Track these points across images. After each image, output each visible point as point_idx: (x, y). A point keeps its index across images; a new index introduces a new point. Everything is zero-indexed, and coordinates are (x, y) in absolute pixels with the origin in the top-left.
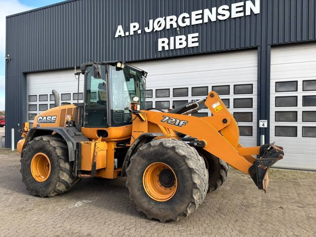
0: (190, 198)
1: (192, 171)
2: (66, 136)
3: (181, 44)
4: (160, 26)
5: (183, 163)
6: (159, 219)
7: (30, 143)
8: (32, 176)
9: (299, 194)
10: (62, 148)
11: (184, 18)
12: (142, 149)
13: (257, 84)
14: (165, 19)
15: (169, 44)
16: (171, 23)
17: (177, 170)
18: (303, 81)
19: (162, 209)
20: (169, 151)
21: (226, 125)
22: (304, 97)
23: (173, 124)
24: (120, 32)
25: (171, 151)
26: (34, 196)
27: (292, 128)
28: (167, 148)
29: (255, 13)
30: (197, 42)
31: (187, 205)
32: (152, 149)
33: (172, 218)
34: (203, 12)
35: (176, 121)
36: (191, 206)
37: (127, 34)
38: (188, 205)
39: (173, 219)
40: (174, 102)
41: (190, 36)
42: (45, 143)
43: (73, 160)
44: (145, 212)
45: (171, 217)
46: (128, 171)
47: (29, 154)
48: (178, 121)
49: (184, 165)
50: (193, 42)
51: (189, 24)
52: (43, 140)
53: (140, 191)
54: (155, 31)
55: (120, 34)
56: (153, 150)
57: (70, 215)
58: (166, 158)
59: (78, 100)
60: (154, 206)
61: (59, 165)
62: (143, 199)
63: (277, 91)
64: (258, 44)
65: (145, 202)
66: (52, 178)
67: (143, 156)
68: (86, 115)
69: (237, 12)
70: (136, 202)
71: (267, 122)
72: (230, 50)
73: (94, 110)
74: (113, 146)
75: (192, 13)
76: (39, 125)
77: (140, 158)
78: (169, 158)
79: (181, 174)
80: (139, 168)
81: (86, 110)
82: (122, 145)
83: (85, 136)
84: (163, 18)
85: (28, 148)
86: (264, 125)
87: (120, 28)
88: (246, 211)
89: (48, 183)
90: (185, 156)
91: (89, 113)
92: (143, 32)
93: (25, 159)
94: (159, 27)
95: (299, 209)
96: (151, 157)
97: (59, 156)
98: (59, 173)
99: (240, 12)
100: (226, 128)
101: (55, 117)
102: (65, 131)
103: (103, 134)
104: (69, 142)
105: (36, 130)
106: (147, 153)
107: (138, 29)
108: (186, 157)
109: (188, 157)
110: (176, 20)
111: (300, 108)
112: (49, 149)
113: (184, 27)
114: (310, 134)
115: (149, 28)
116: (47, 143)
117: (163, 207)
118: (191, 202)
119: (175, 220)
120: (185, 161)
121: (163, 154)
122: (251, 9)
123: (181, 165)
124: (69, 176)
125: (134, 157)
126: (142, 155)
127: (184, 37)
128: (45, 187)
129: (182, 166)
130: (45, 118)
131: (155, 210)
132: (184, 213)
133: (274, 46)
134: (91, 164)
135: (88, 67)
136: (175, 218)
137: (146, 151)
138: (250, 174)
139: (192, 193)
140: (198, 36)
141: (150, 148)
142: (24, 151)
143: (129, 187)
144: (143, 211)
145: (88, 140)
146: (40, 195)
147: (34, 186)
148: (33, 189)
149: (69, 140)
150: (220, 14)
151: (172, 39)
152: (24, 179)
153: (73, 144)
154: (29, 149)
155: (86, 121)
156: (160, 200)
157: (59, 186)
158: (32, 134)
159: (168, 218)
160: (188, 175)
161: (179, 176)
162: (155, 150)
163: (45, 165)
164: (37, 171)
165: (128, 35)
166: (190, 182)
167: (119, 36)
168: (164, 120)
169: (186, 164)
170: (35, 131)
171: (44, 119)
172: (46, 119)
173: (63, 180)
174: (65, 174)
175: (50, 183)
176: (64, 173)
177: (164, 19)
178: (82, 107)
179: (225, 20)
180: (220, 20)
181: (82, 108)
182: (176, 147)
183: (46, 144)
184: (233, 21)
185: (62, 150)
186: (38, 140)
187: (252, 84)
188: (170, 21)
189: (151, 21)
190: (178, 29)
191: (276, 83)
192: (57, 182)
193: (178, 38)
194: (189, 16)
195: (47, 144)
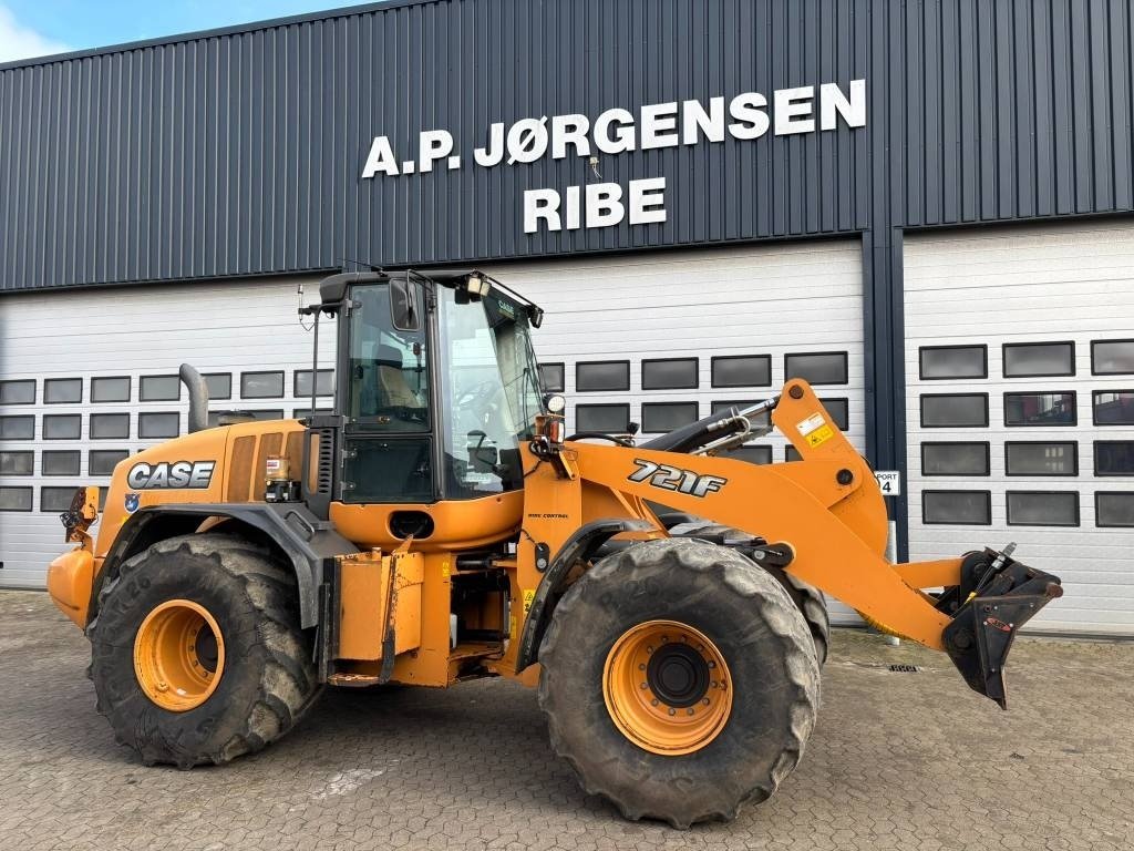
0: (782, 737)
1: (785, 647)
2: (283, 534)
3: (604, 212)
4: (530, 147)
5: (755, 622)
6: (671, 816)
7: (132, 563)
8: (139, 687)
9: (1043, 712)
10: (269, 581)
11: (615, 124)
12: (598, 577)
13: (862, 351)
14: (548, 125)
15: (562, 210)
16: (571, 137)
17: (732, 644)
18: (1005, 346)
19: (682, 782)
20: (701, 581)
21: (847, 490)
22: (1009, 397)
23: (673, 487)
24: (380, 159)
25: (707, 581)
26: (148, 766)
27: (973, 496)
28: (695, 571)
29: (851, 125)
30: (660, 207)
31: (772, 762)
32: (638, 577)
33: (717, 810)
34: (680, 108)
35: (683, 477)
36: (784, 765)
37: (409, 167)
38: (777, 761)
39: (722, 812)
40: (580, 410)
41: (637, 187)
42: (199, 563)
43: (315, 622)
44: (614, 797)
45: (715, 807)
46: (546, 654)
47: (127, 608)
48: (691, 479)
49: (758, 627)
50: (646, 208)
51: (631, 147)
52: (190, 553)
53: (596, 724)
54: (511, 162)
55: (380, 167)
56: (640, 578)
57: (340, 825)
58: (692, 606)
59: (314, 396)
60: (650, 772)
61: (261, 643)
62: (606, 752)
63: (924, 375)
64: (862, 223)
65: (616, 759)
66: (233, 693)
67: (605, 600)
68: (349, 461)
69: (793, 118)
70: (578, 763)
71: (897, 477)
72: (787, 236)
73: (383, 440)
74: (446, 568)
75: (644, 109)
76: (138, 496)
77: (593, 608)
78: (700, 604)
79: (747, 659)
80: (591, 641)
81: (349, 441)
82: (477, 565)
83: (341, 535)
84: (539, 119)
85: (125, 583)
86: (889, 489)
87: (381, 145)
88: (920, 774)
89: (210, 714)
90: (762, 597)
91: (359, 452)
92: (469, 163)
93: (111, 625)
94: (525, 150)
95: (1072, 756)
96: (633, 602)
97: (260, 611)
98: (261, 674)
99: (803, 117)
100: (847, 501)
101: (210, 466)
102: (278, 517)
103: (412, 526)
104: (298, 557)
105: (151, 516)
106: (620, 591)
107: (450, 154)
108: (764, 600)
109: (769, 598)
110: (586, 131)
111: (997, 433)
112: (217, 584)
113: (616, 155)
114: (1032, 515)
115: (488, 153)
116: (211, 561)
117: (684, 772)
118: (785, 750)
119: (729, 817)
120: (759, 614)
121: (678, 594)
122: (838, 112)
123: (749, 626)
124: (292, 684)
125: (569, 602)
126: (602, 597)
127: (614, 190)
128: (199, 729)
129: (751, 631)
130: (163, 469)
131: (655, 786)
132: (762, 790)
133: (914, 233)
134: (379, 637)
135: (355, 290)
136: (730, 808)
137: (614, 585)
138: (947, 650)
139: (789, 720)
140: (663, 186)
141: (631, 572)
142: (106, 596)
143: (553, 710)
144: (607, 792)
145: (355, 548)
146: (179, 762)
147: (153, 726)
148: (146, 741)
149: (298, 550)
150: (737, 121)
151: (573, 192)
152: (105, 702)
153: (312, 562)
154: (127, 589)
155: (347, 481)
156: (671, 749)
157: (258, 722)
158: (135, 531)
159: (704, 813)
160: (775, 661)
161: (741, 664)
162: (648, 579)
163: (181, 647)
164: (157, 670)
165: (412, 171)
166: (781, 683)
167: (376, 172)
168: (640, 475)
169: (765, 622)
170: (146, 519)
171: (157, 473)
172: (170, 474)
173: (274, 697)
174: (282, 676)
175: (225, 709)
176: (278, 671)
177: (545, 124)
178: (332, 430)
179: (754, 140)
180: (737, 140)
181: (332, 434)
182: (727, 566)
183: (207, 565)
184: (780, 146)
185: (268, 586)
186: (169, 553)
187: (845, 354)
188: (565, 133)
189: (497, 129)
190: (594, 160)
191: (922, 349)
192: (254, 707)
193: (593, 190)
194: (632, 120)
195: (210, 567)
